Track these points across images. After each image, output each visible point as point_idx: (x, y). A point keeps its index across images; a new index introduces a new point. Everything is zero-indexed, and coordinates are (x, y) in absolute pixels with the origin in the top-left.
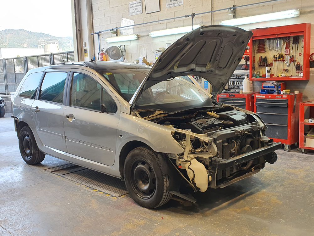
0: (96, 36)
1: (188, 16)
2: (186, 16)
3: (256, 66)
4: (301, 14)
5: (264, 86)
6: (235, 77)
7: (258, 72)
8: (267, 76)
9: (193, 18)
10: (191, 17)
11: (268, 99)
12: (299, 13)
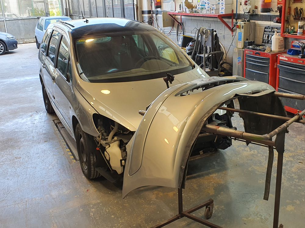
3: (291, 19)
5: (294, 45)
6: (270, 30)
7: (292, 26)
8: (299, 33)
11: (289, 63)
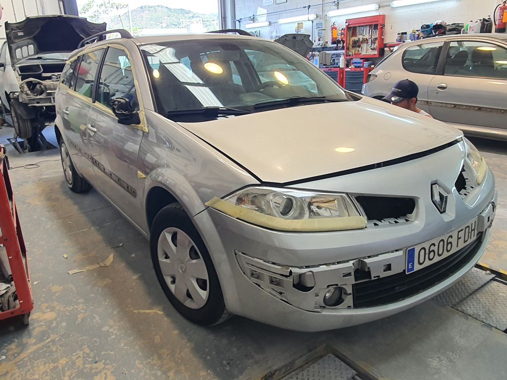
0: (237, 22)
1: (306, 7)
2: (304, 7)
3: (351, 47)
4: (379, 7)
7: (351, 52)
9: (308, 9)
10: (307, 8)
12: (378, 6)
